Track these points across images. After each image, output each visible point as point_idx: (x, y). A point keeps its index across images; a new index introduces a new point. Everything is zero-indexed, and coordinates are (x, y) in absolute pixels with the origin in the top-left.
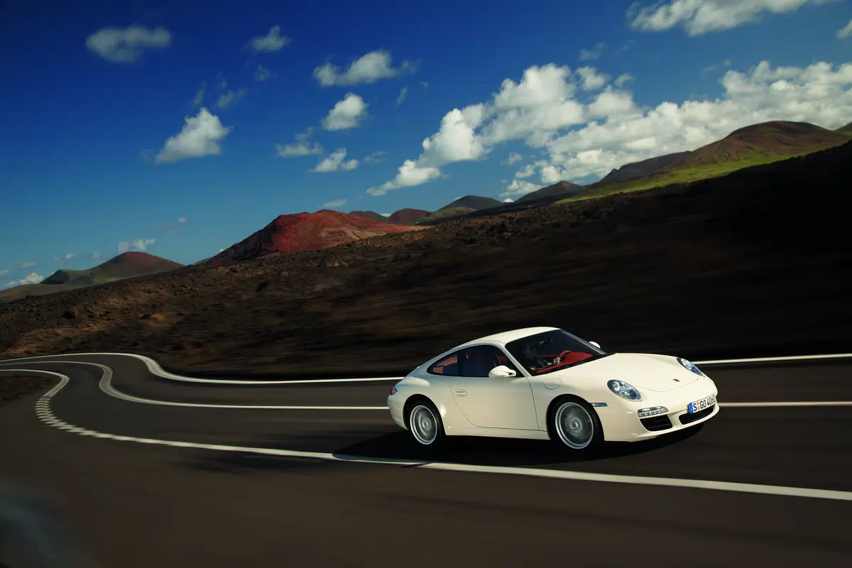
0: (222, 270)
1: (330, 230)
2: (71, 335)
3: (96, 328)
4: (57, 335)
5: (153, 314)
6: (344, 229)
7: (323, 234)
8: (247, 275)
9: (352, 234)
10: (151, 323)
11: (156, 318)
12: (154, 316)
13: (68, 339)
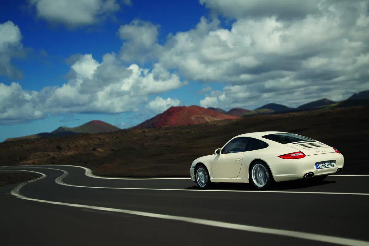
0: (139, 131)
1: (197, 116)
2: (56, 156)
3: (69, 154)
4: (49, 155)
5: (98, 148)
6: (204, 116)
7: (193, 118)
8: (150, 134)
9: (208, 119)
10: (96, 153)
11: (99, 151)
12: (98, 149)
13: (54, 158)
